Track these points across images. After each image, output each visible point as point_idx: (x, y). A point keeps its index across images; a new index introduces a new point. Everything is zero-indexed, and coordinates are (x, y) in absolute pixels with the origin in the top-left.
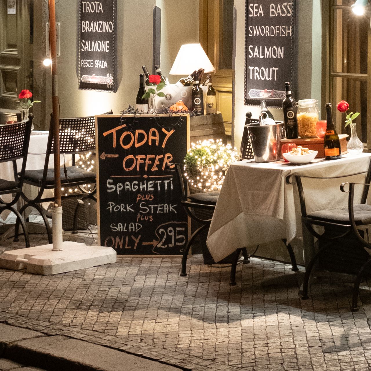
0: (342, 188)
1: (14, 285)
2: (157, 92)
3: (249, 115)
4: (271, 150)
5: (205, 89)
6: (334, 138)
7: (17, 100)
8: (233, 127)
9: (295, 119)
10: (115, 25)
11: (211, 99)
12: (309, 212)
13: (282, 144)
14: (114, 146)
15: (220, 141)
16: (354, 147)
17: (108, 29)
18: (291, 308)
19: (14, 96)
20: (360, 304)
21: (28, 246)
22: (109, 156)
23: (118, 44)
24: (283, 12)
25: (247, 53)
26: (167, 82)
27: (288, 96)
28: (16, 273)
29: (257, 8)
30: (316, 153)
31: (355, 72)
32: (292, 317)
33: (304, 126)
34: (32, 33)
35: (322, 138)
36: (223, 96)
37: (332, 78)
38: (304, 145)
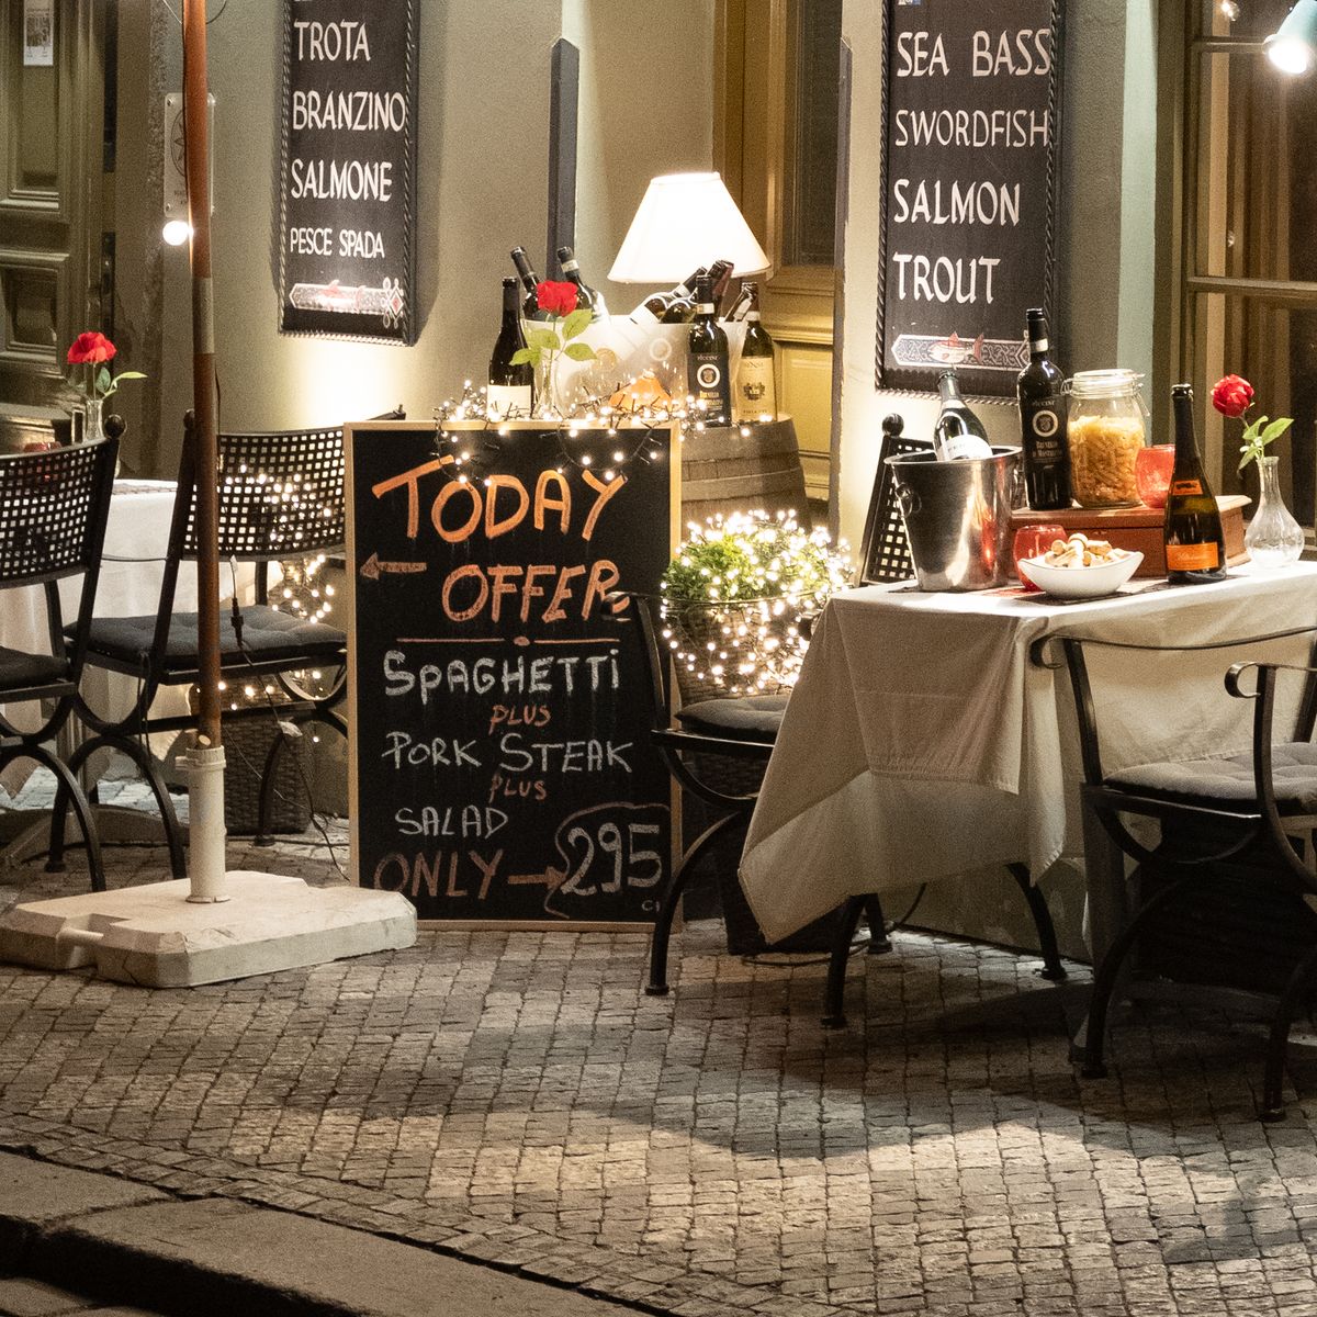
0: (1231, 684)
1: (55, 1022)
2: (564, 343)
3: (893, 426)
4: (976, 550)
5: (736, 332)
6: (1200, 506)
7: (55, 373)
8: (834, 471)
9: (1061, 438)
10: (414, 106)
11: (756, 370)
12: (1110, 770)
13: (1014, 526)
14: (412, 532)
15: (788, 517)
16: (1269, 540)
17: (388, 119)
18: (1043, 1106)
19: (45, 361)
20: (1289, 1094)
21: (98, 885)
22: (394, 567)
23: (425, 174)
24: (1019, 61)
25: (888, 206)
26: (600, 305)
27: (1037, 357)
28: (58, 981)
29: (927, 45)
30: (1136, 558)
31: (1272, 275)
32: (1050, 1138)
33: (1092, 465)
34: (110, 135)
35: (1158, 504)
36: (797, 360)
37: (1192, 296)
38: (1094, 530)
